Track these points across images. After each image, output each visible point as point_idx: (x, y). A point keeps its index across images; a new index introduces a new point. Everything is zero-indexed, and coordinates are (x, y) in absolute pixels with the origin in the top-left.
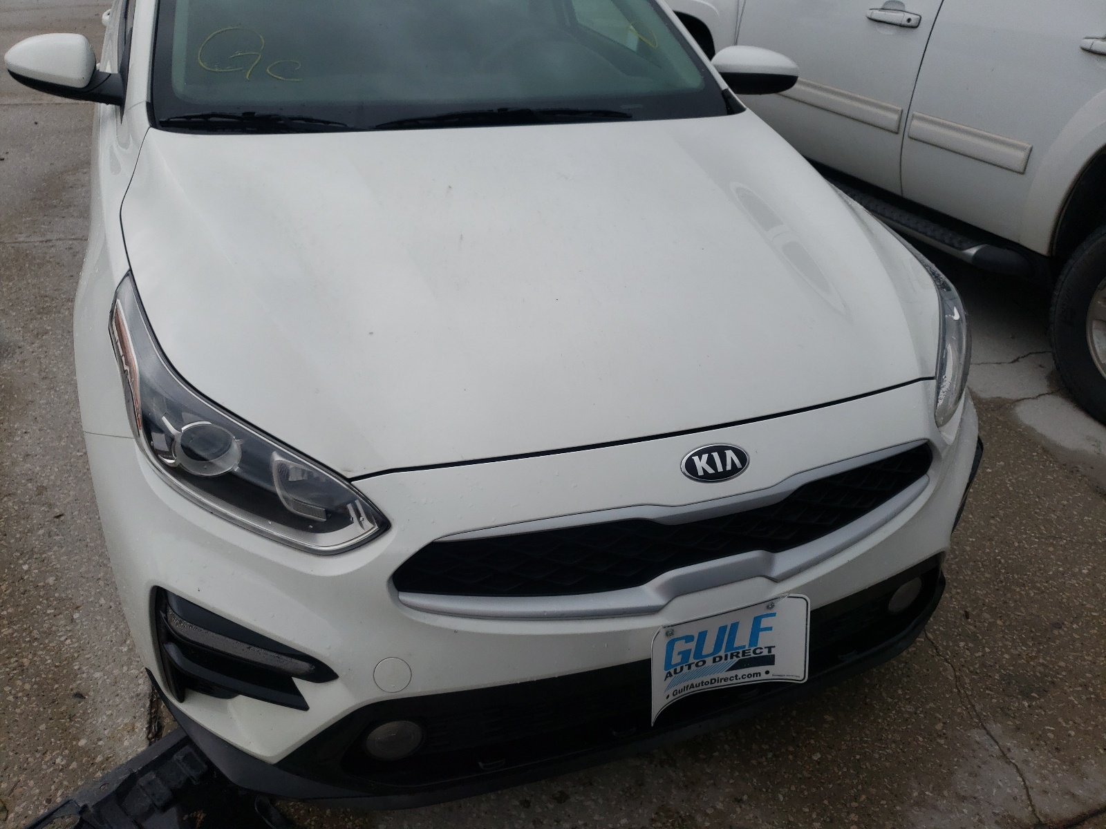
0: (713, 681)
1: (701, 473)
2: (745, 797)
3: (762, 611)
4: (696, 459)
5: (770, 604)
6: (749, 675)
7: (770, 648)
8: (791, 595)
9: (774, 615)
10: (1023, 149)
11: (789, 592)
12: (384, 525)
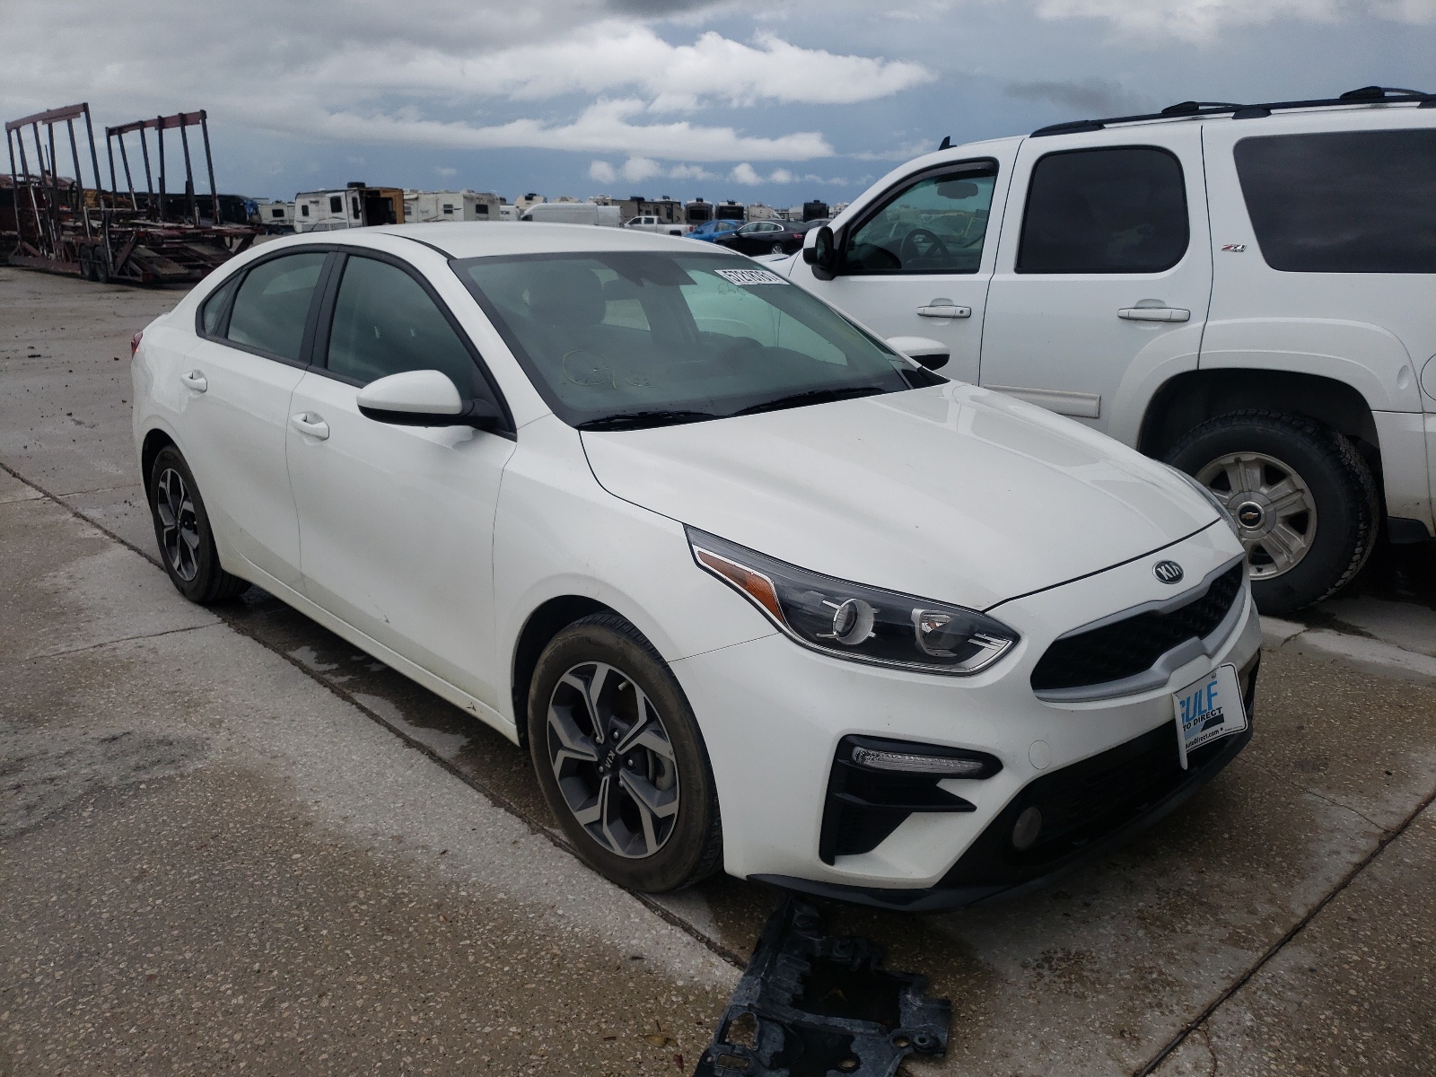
0: (1196, 741)
1: (1167, 578)
2: (1204, 869)
3: (1209, 680)
4: (1159, 569)
5: (1212, 674)
6: (1213, 734)
7: (1219, 709)
8: (1223, 664)
9: (1216, 682)
10: (1094, 399)
11: (1220, 664)
12: (1016, 638)
